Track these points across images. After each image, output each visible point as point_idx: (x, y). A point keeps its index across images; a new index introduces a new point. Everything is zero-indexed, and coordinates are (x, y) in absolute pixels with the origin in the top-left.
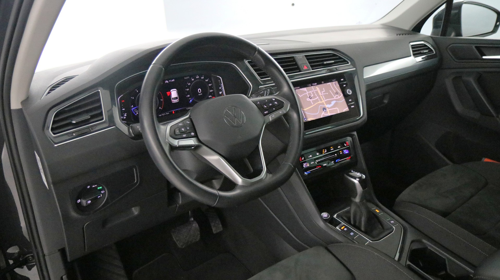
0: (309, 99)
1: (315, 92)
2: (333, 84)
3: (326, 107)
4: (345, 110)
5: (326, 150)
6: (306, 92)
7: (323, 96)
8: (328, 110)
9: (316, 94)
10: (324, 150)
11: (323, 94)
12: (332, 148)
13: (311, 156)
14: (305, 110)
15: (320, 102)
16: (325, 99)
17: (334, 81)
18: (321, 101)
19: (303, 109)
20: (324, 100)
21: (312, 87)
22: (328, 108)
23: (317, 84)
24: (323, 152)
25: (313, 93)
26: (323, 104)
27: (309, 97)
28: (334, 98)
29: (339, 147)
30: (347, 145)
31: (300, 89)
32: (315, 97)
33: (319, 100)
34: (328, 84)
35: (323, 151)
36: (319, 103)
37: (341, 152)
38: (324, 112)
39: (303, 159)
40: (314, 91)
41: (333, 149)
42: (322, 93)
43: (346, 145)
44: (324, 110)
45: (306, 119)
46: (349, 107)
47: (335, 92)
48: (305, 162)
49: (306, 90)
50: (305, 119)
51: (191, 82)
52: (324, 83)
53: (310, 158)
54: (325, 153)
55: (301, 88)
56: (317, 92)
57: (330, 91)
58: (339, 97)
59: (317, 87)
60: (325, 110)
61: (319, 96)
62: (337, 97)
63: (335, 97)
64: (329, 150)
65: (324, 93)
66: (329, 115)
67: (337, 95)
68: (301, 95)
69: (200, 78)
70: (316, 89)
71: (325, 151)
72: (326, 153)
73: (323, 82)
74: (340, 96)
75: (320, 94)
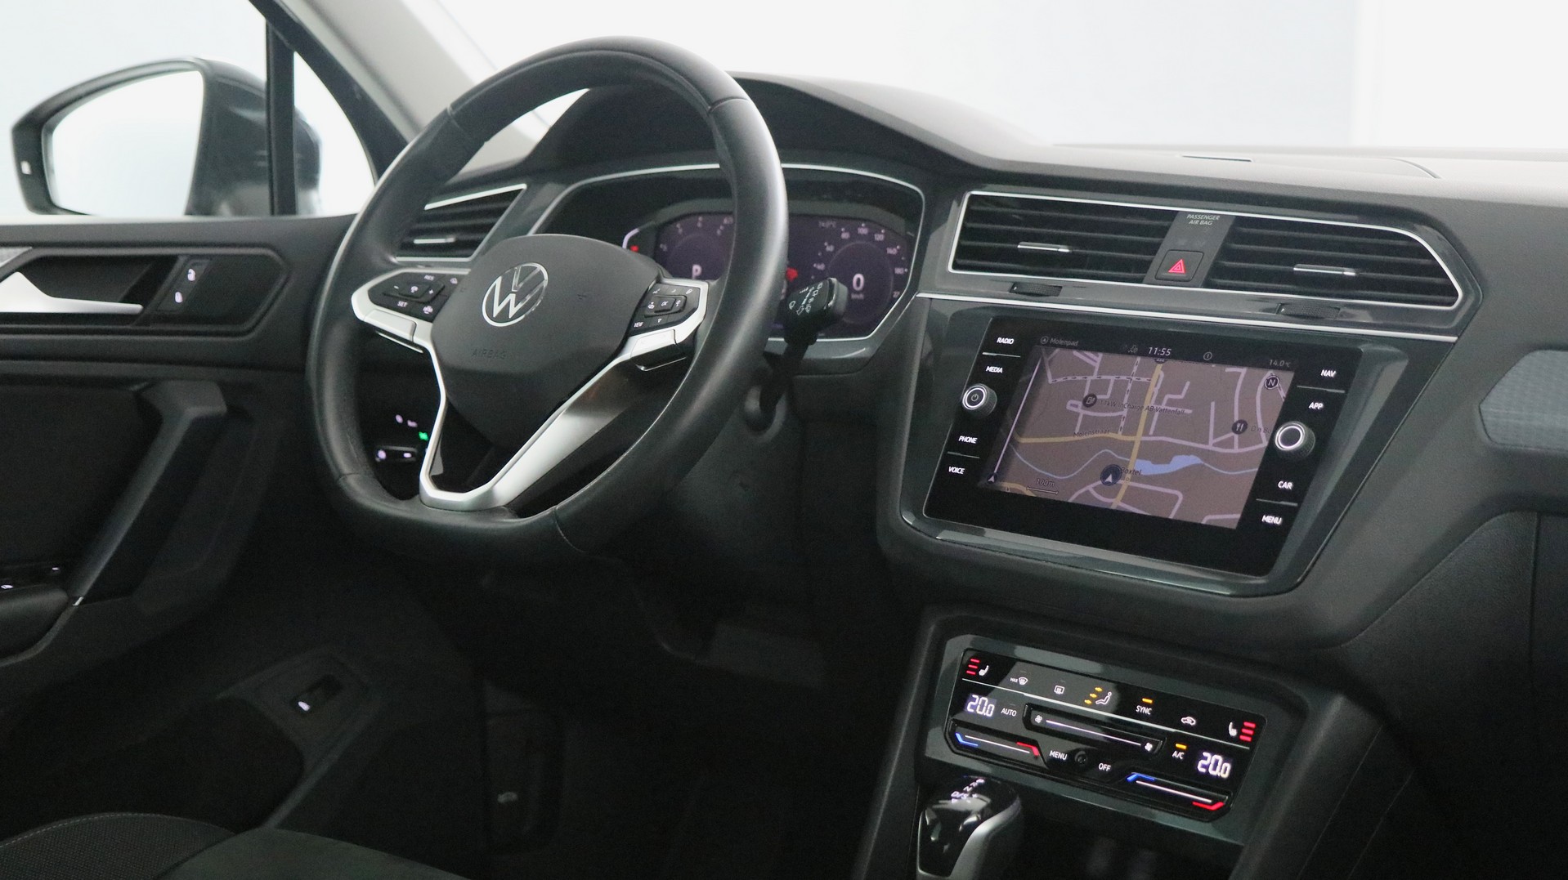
0: (1076, 406)
1: (1129, 387)
2: (1262, 378)
3: (1130, 468)
4: (1216, 520)
5: (1110, 694)
6: (1091, 370)
7: (1157, 415)
8: (1125, 483)
9: (1127, 396)
10: (1099, 689)
11: (1163, 406)
12: (1147, 705)
13: (1023, 681)
14: (1024, 440)
15: (1119, 436)
16: (1151, 432)
17: (1273, 367)
18: (1131, 430)
19: (1021, 436)
20: (1146, 433)
21: (1139, 359)
22: (1135, 472)
23: (1173, 357)
24: (1094, 696)
25: (1119, 387)
26: (1126, 448)
27: (1086, 394)
28: (1206, 442)
29: (1189, 720)
30: (1240, 733)
31: (1076, 353)
32: (1114, 404)
33: (1122, 424)
34: (1230, 369)
35: (1096, 693)
36: (1111, 435)
37: (1179, 750)
38: (1100, 482)
39: (982, 673)
40: (1134, 378)
41: (1147, 711)
42: (1159, 401)
43: (1233, 732)
44: (1104, 476)
45: (995, 479)
46: (1252, 511)
47: (1236, 419)
48: (984, 692)
49: (1097, 366)
50: (992, 479)
51: (838, 243)
52: (1212, 361)
53: (1017, 686)
54: (1093, 706)
55: (1080, 348)
56: (1141, 390)
57: (1213, 404)
58: (1236, 450)
59: (1160, 366)
60: (1110, 479)
61: (1136, 407)
62: (1228, 444)
63: (1212, 441)
64: (1126, 705)
65: (1171, 402)
66: (1113, 507)
67: (1236, 437)
68: (1054, 376)
69: (870, 237)
70: (1150, 375)
71: (1102, 696)
72: (1100, 708)
73: (1209, 355)
74: (1241, 445)
75: (1149, 401)
